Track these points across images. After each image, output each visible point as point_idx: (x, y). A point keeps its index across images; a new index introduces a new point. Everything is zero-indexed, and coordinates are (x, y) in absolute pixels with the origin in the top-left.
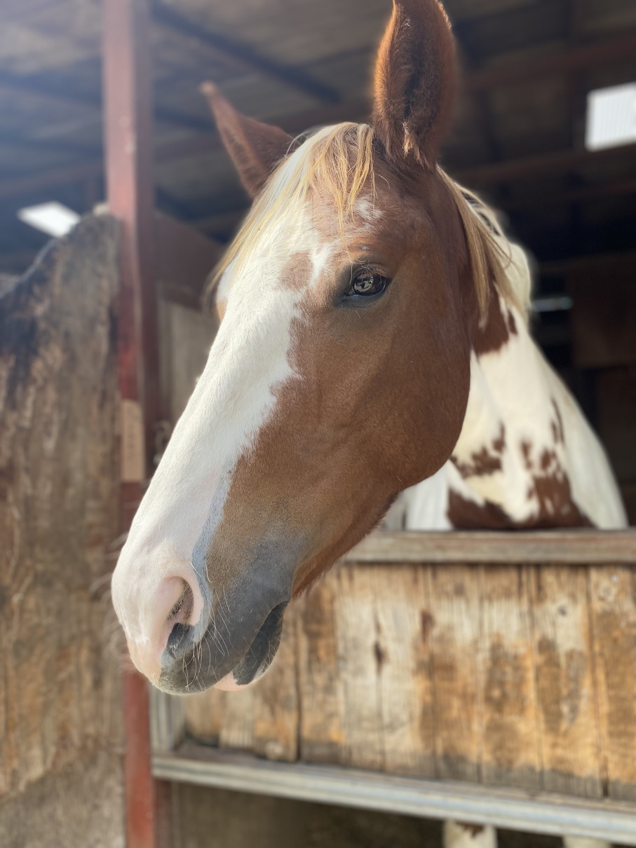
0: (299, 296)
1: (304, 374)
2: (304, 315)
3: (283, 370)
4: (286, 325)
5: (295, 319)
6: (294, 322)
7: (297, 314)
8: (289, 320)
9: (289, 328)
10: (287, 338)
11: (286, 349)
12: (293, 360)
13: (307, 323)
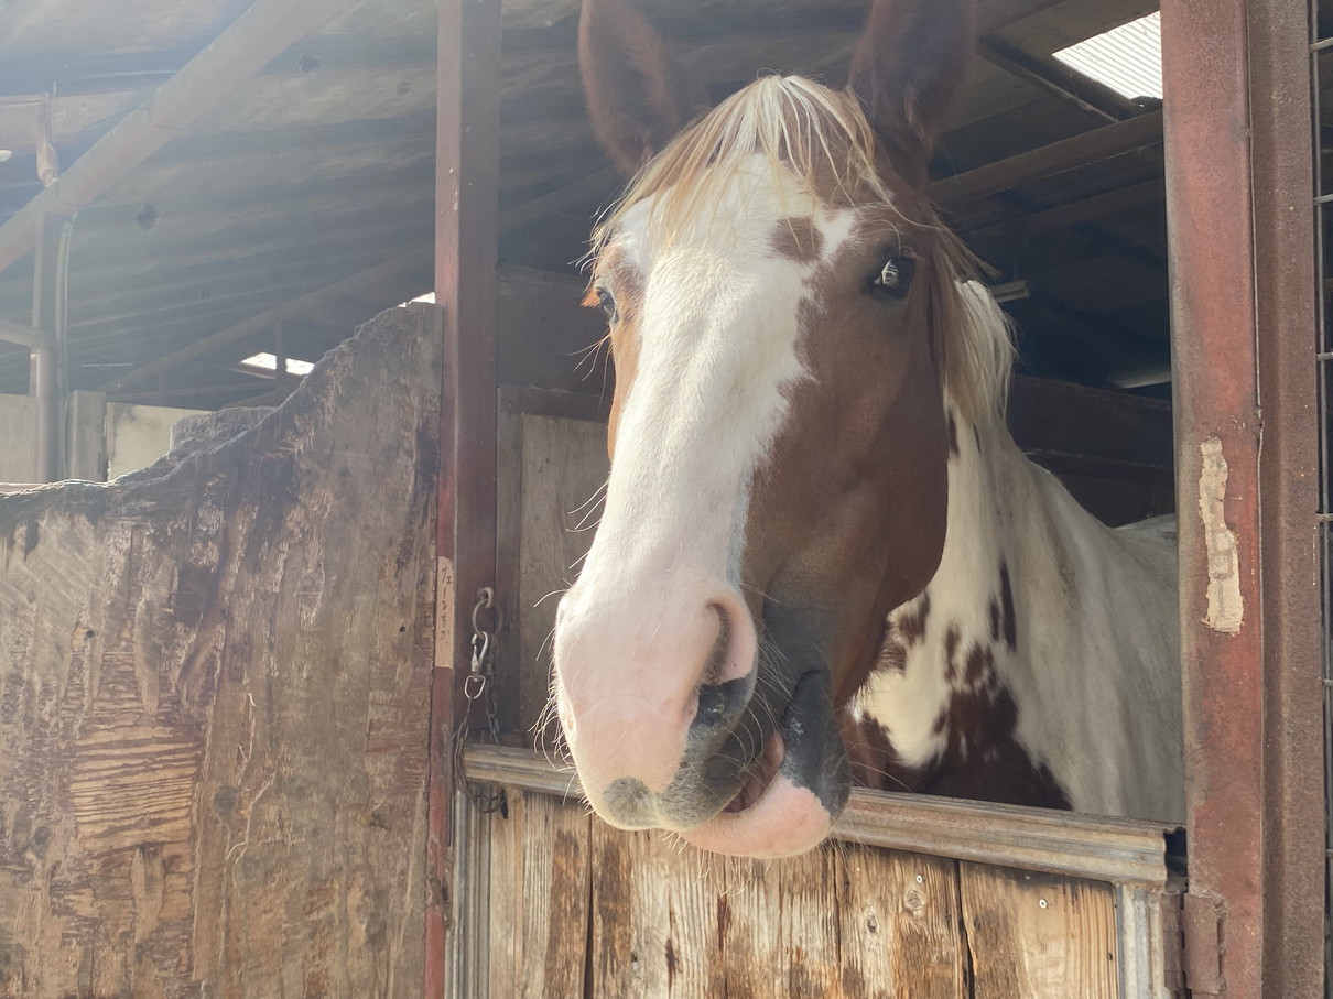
0: (808, 270)
1: (819, 377)
2: (816, 296)
3: (790, 367)
4: (793, 306)
5: (805, 300)
6: (803, 304)
7: (808, 293)
8: (797, 301)
9: (796, 310)
10: (794, 325)
11: (792, 340)
12: (803, 355)
13: (821, 308)
